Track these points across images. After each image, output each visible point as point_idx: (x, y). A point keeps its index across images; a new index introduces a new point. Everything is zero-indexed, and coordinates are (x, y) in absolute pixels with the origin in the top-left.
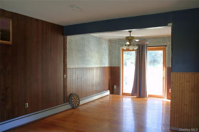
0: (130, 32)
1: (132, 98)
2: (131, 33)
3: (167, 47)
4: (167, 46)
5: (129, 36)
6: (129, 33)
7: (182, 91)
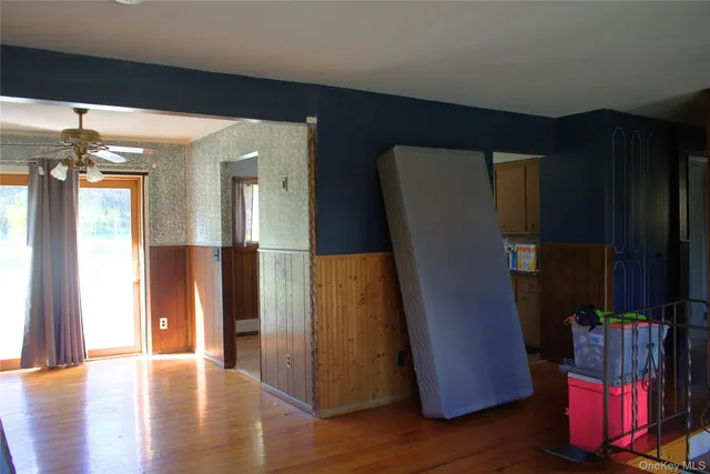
0: (81, 112)
1: (25, 377)
2: (84, 116)
3: (146, 177)
4: (147, 174)
5: (77, 127)
6: (77, 116)
7: (343, 307)
